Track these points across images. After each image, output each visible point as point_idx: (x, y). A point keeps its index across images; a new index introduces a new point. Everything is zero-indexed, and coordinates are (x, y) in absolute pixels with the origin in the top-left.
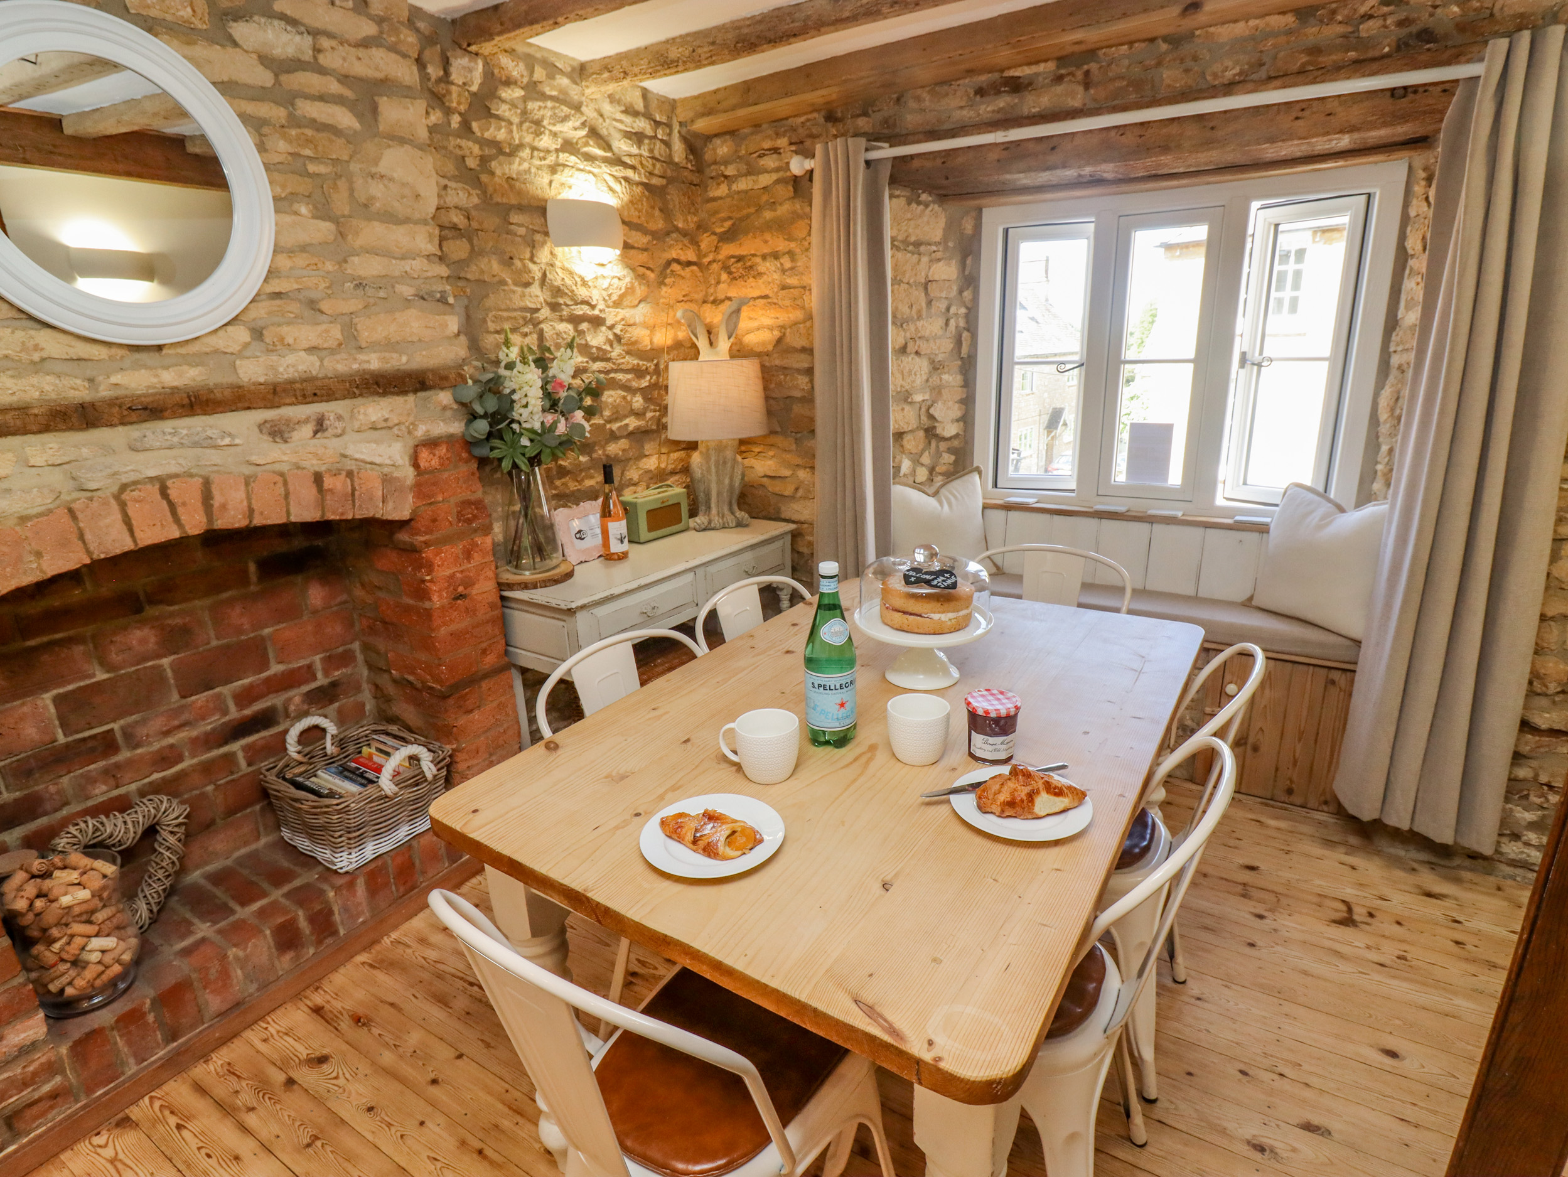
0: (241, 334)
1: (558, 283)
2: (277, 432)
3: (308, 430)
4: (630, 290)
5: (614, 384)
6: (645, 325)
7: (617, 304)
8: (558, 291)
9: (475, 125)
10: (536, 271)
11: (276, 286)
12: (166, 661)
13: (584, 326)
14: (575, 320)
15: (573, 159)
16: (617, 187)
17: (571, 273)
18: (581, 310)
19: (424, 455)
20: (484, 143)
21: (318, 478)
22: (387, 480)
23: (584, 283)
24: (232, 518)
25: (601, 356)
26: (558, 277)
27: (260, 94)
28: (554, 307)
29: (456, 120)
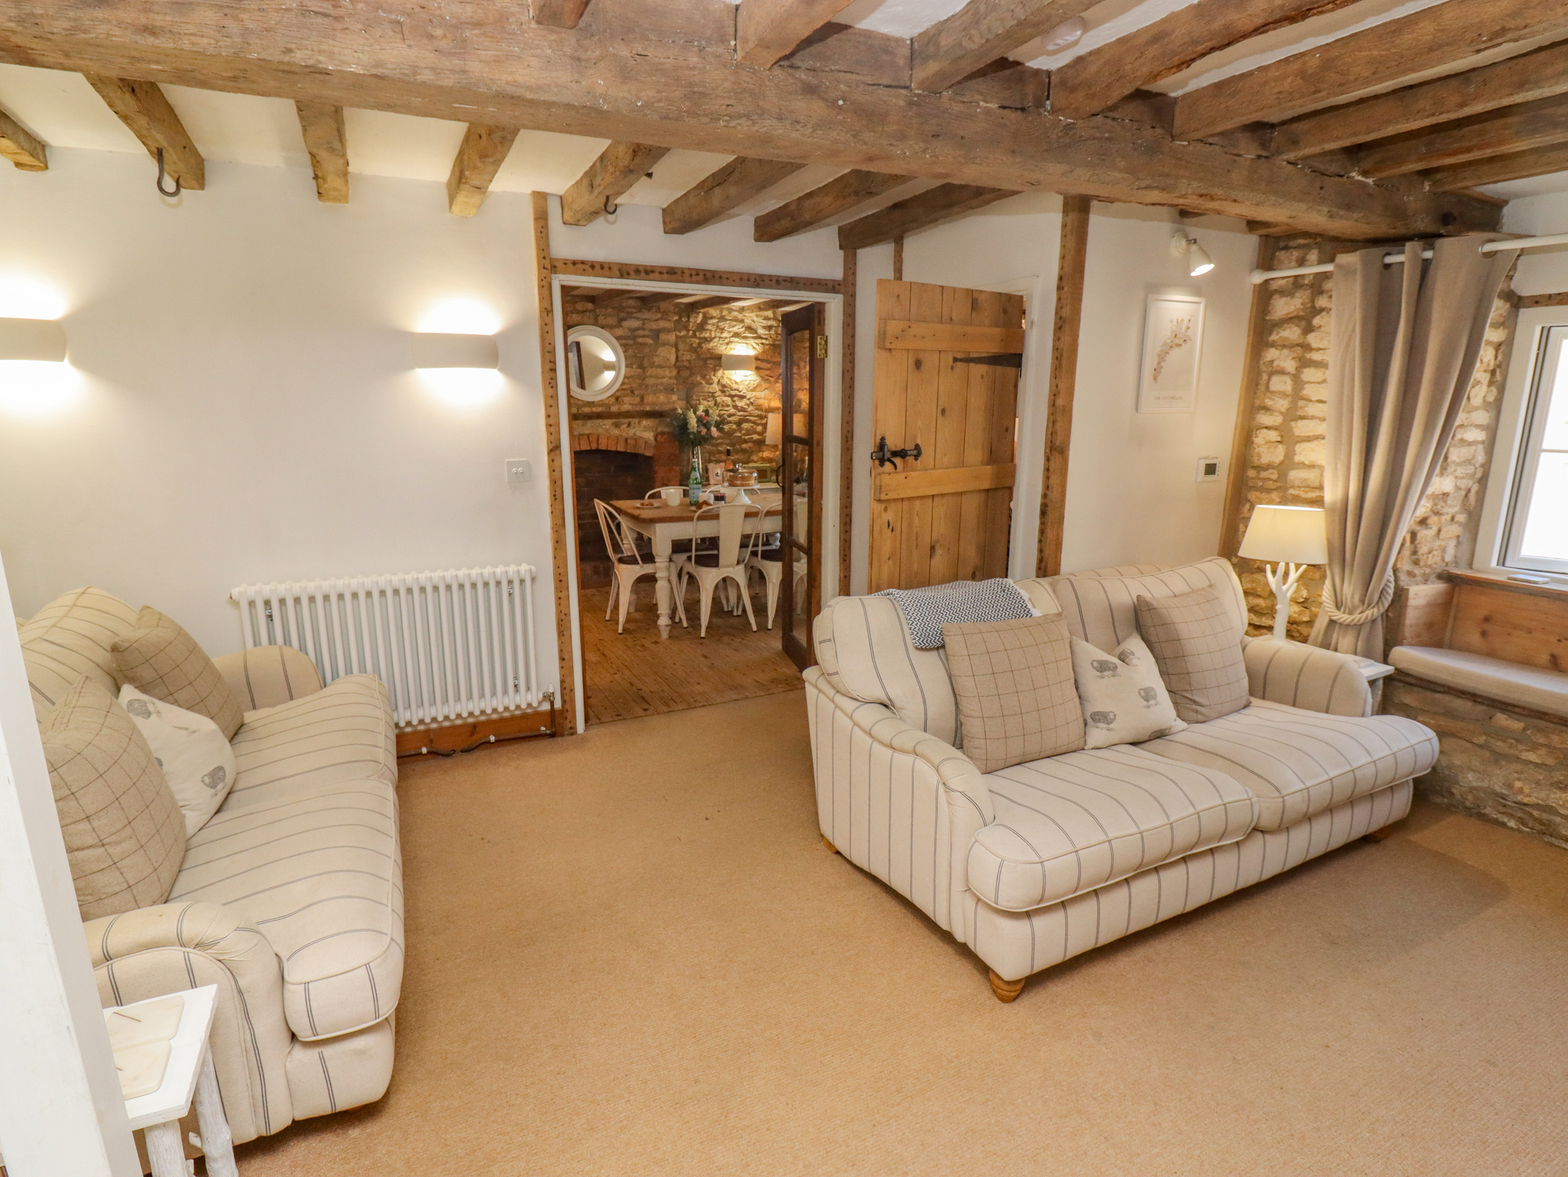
0: (613, 400)
1: (724, 383)
2: (617, 425)
3: (626, 426)
4: (759, 385)
5: (748, 421)
6: (764, 398)
7: (753, 390)
8: (724, 386)
9: (697, 334)
10: (715, 379)
11: (624, 387)
12: (586, 489)
13: (736, 399)
14: (732, 396)
15: (737, 339)
16: (757, 347)
17: (730, 380)
18: (733, 393)
19: (659, 437)
20: (699, 338)
21: (626, 440)
22: (646, 443)
23: (736, 383)
24: (603, 447)
25: (743, 409)
26: (725, 381)
27: (625, 338)
28: (723, 392)
29: (691, 333)
